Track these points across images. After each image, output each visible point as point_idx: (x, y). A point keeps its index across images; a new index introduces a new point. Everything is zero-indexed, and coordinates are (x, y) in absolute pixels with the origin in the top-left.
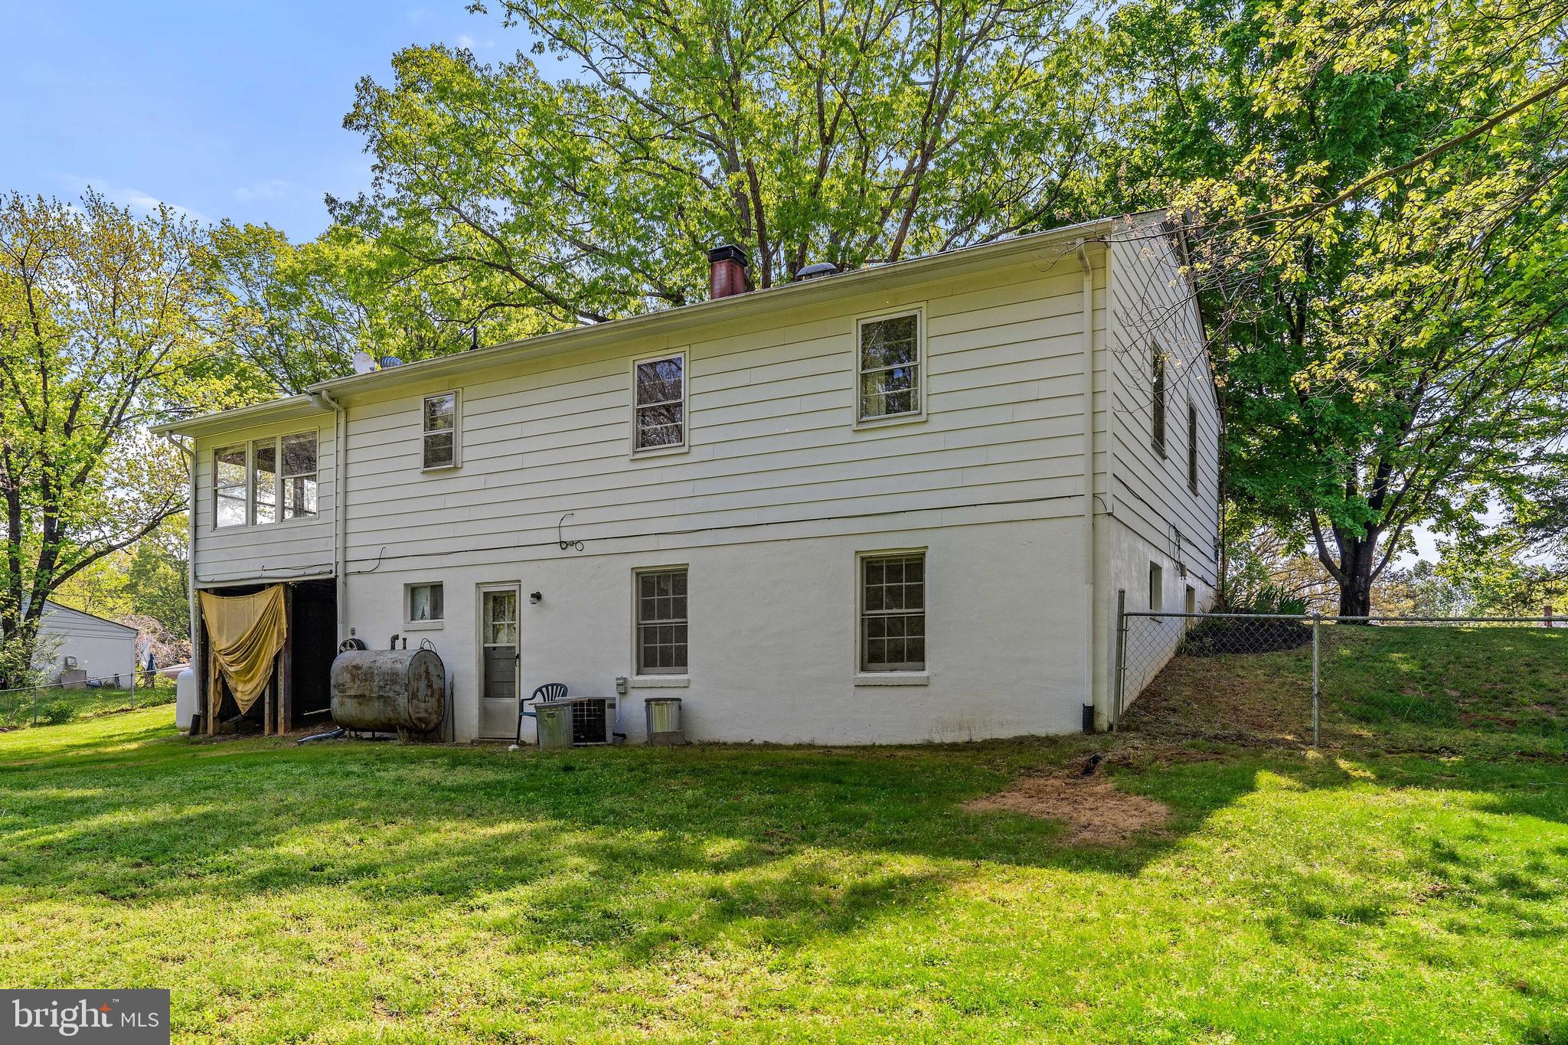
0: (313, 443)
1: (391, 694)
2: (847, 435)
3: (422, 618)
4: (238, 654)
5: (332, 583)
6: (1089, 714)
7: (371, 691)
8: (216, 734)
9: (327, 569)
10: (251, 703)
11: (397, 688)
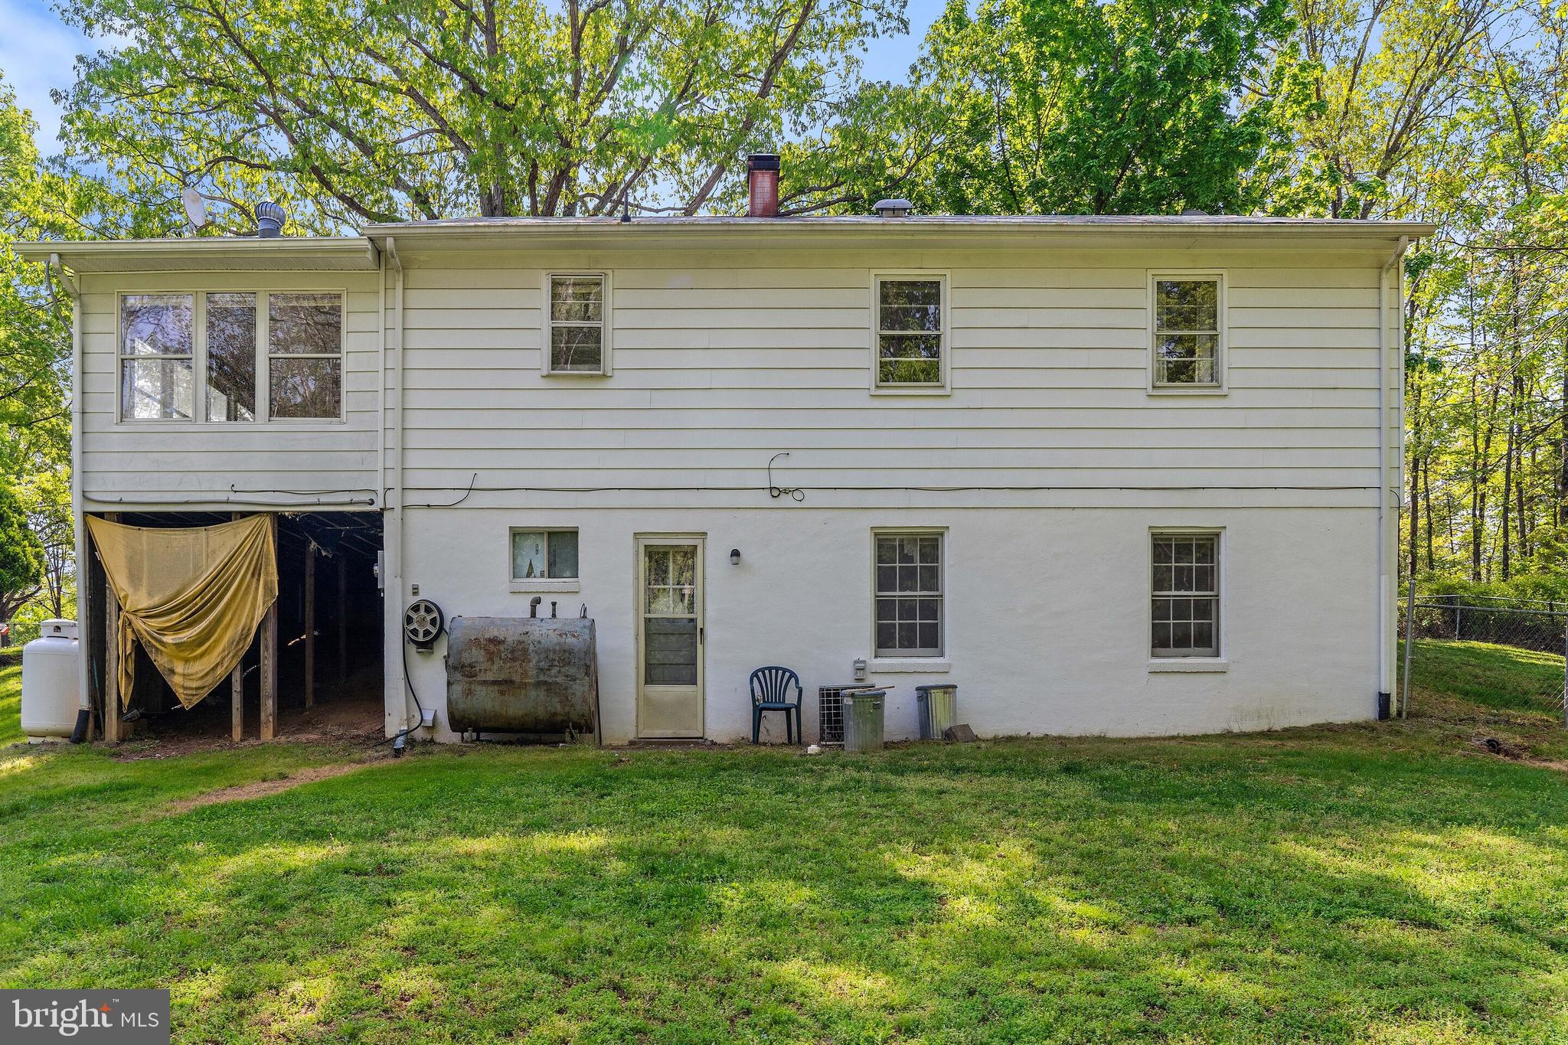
0: (336, 311)
1: (559, 680)
2: (1141, 400)
3: (529, 575)
4: (175, 617)
5: (374, 521)
6: (1384, 699)
7: (525, 674)
8: (122, 740)
9: (366, 497)
10: (205, 693)
11: (572, 671)
